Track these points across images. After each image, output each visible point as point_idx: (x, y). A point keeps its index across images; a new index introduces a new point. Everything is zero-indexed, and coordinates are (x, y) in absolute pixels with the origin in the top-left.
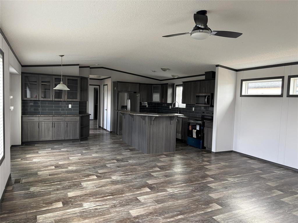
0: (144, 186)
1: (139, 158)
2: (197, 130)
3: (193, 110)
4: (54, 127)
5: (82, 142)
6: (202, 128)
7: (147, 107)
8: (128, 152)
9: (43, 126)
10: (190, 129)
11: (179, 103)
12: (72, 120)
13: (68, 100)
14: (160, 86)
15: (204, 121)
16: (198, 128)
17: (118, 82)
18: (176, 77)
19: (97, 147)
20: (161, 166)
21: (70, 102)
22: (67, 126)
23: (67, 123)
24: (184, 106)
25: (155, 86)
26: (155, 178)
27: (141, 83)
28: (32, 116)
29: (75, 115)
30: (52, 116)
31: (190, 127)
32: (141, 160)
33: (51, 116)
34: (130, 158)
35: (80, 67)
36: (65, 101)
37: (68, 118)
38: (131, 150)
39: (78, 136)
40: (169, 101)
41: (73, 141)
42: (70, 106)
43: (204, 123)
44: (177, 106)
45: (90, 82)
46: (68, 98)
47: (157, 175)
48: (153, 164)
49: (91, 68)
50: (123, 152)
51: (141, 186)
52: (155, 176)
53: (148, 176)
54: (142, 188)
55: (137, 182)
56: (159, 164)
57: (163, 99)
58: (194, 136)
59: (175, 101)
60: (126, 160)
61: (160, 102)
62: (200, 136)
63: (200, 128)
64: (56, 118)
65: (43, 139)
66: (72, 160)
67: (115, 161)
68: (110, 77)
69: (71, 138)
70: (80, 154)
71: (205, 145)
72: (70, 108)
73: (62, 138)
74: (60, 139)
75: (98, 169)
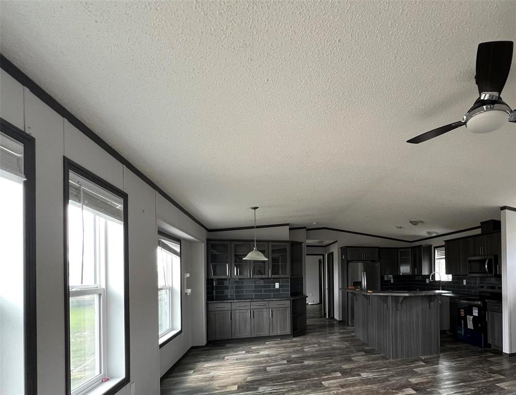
1: (379, 368)
2: (474, 316)
3: (465, 284)
4: (253, 317)
5: (294, 339)
6: (483, 312)
7: (392, 282)
8: (362, 356)
9: (238, 316)
10: (462, 314)
11: (441, 273)
12: (279, 306)
13: (273, 276)
14: (410, 249)
15: (486, 301)
16: (476, 313)
17: (347, 247)
18: (434, 235)
19: (315, 347)
20: (417, 384)
21: (277, 280)
22: (272, 315)
23: (272, 311)
24: (449, 278)
25: (402, 250)
29: (284, 299)
30: (250, 300)
31: (462, 311)
32: (383, 371)
33: (248, 300)
34: (364, 368)
35: (290, 229)
36: (270, 278)
37: (274, 304)
38: (367, 352)
39: (288, 331)
40: (425, 272)
41: (283, 337)
42: (277, 285)
43: (485, 304)
44: (437, 279)
45: (305, 250)
46: (273, 274)
48: (403, 380)
49: (308, 230)
50: (354, 356)
56: (413, 380)
57: (416, 270)
58: (470, 326)
59: (434, 271)
60: (357, 372)
61: (411, 274)
62: (480, 326)
63: (479, 313)
64: (256, 305)
65: (238, 336)
66: (270, 372)
67: (339, 374)
68: (336, 242)
69: (279, 333)
70: (285, 362)
71: (490, 341)
72: (277, 289)
73: (266, 333)
74: (262, 334)
75: (308, 391)
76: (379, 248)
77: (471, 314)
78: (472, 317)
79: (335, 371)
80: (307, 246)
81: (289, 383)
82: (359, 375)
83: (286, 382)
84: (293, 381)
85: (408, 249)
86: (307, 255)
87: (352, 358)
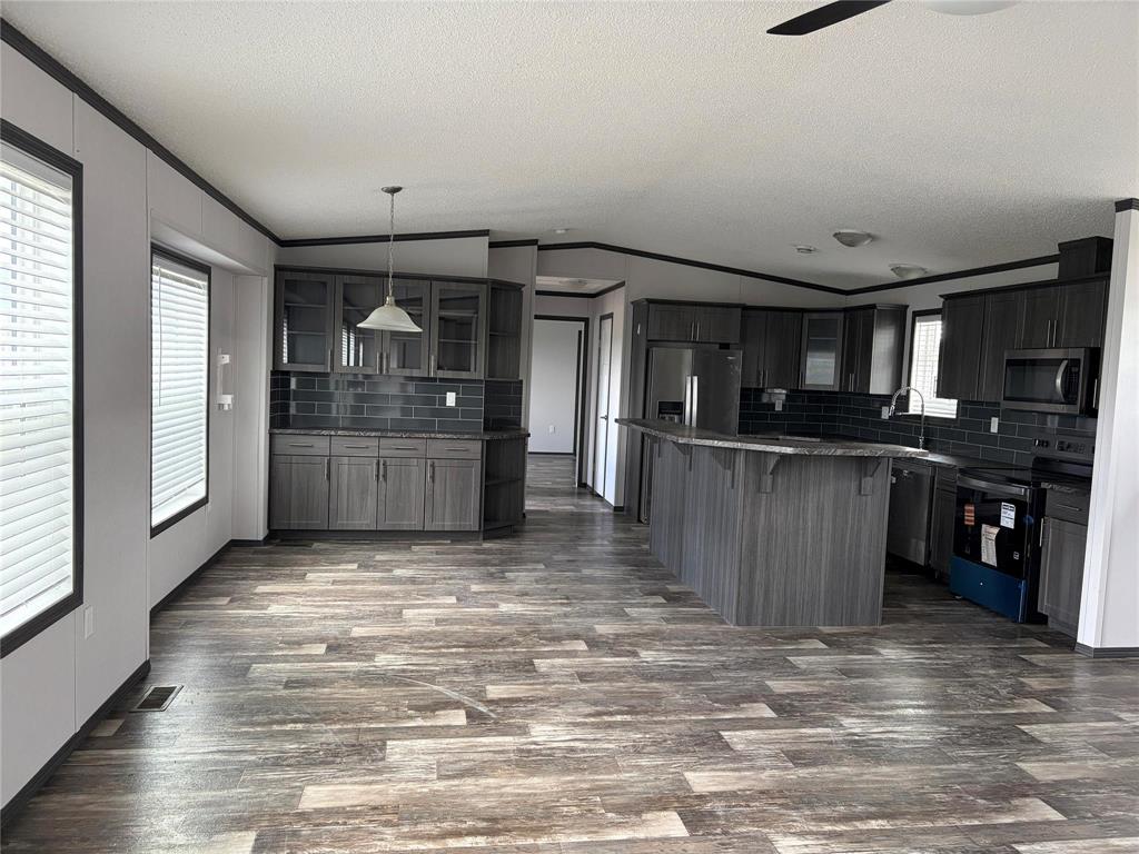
0: (659, 803)
1: (692, 642)
2: (1003, 529)
3: (994, 429)
4: (385, 480)
5: (486, 545)
6: (1029, 519)
7: (779, 408)
8: (655, 605)
9: (346, 471)
10: (969, 518)
11: (927, 398)
12: (452, 455)
13: (441, 374)
14: (842, 315)
15: (1044, 485)
16: (1008, 518)
17: (650, 301)
18: (915, 277)
19: (535, 570)
20: (787, 696)
21: (451, 384)
22: (433, 477)
23: (433, 466)
24: (948, 408)
25: (815, 316)
26: (736, 758)
27: (749, 304)
28: (307, 432)
29: (466, 437)
30: (379, 434)
31: (970, 511)
32: (700, 652)
33: (373, 434)
34: (653, 638)
35: (492, 245)
36: (434, 379)
37: (441, 447)
38: (672, 599)
39: (472, 522)
40: (879, 383)
41: (457, 536)
42: (451, 399)
43: (1040, 497)
44: (914, 409)
45: (531, 304)
46: (439, 367)
47: (750, 742)
48: (750, 680)
49: (541, 248)
50: (632, 605)
51: (649, 800)
52: (739, 747)
53: (704, 744)
54: (649, 810)
55: (634, 774)
56: (778, 686)
57: (852, 377)
58: (989, 555)
59: (909, 385)
60: (630, 644)
61: (837, 389)
62: (1016, 557)
63: (1018, 520)
64: (391, 446)
65: (342, 523)
66: (410, 620)
67: (581, 646)
68: (623, 284)
69: (448, 525)
70: (453, 600)
71: (1044, 606)
72: (451, 408)
73: (414, 523)
74: (405, 525)
75: (493, 678)
76: (745, 308)
77: (995, 521)
78: (995, 531)
79: (576, 637)
80: (538, 293)
81: (452, 653)
82: (635, 654)
83: (443, 650)
84: (462, 650)
85: (835, 315)
86: (537, 317)
87: (627, 610)
